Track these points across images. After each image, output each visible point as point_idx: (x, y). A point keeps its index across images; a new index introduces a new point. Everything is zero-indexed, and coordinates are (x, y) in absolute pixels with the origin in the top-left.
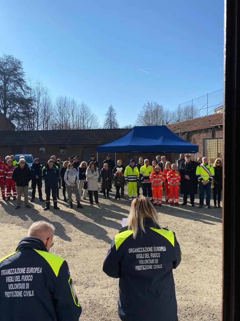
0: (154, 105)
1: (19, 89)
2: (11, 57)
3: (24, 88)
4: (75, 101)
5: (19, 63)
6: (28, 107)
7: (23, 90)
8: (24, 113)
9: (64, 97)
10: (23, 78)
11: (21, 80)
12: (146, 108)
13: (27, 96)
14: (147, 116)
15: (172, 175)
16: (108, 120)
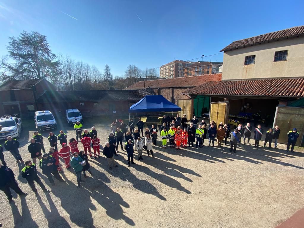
0: (133, 67)
1: (46, 56)
2: (38, 33)
3: (50, 55)
4: (88, 65)
5: (44, 37)
6: (55, 68)
7: (50, 57)
8: (53, 72)
9: (80, 62)
10: (49, 48)
11: (47, 49)
12: (129, 68)
13: (53, 61)
14: (130, 73)
15: (185, 134)
16: (106, 73)
